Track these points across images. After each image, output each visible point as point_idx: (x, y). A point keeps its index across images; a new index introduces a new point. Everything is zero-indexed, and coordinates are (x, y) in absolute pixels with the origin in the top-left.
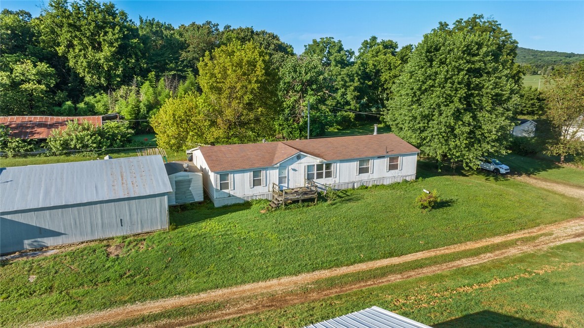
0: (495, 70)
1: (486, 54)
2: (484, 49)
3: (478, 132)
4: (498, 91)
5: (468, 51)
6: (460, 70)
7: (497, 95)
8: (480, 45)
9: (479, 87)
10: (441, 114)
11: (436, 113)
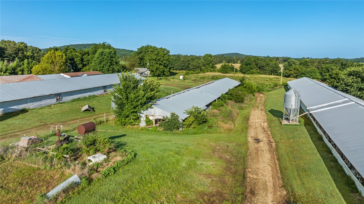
0: (115, 57)
1: (113, 54)
2: (112, 53)
3: (114, 70)
4: (116, 61)
5: (109, 53)
6: (109, 57)
7: (116, 62)
8: (111, 52)
9: (112, 60)
10: (106, 66)
11: (105, 66)
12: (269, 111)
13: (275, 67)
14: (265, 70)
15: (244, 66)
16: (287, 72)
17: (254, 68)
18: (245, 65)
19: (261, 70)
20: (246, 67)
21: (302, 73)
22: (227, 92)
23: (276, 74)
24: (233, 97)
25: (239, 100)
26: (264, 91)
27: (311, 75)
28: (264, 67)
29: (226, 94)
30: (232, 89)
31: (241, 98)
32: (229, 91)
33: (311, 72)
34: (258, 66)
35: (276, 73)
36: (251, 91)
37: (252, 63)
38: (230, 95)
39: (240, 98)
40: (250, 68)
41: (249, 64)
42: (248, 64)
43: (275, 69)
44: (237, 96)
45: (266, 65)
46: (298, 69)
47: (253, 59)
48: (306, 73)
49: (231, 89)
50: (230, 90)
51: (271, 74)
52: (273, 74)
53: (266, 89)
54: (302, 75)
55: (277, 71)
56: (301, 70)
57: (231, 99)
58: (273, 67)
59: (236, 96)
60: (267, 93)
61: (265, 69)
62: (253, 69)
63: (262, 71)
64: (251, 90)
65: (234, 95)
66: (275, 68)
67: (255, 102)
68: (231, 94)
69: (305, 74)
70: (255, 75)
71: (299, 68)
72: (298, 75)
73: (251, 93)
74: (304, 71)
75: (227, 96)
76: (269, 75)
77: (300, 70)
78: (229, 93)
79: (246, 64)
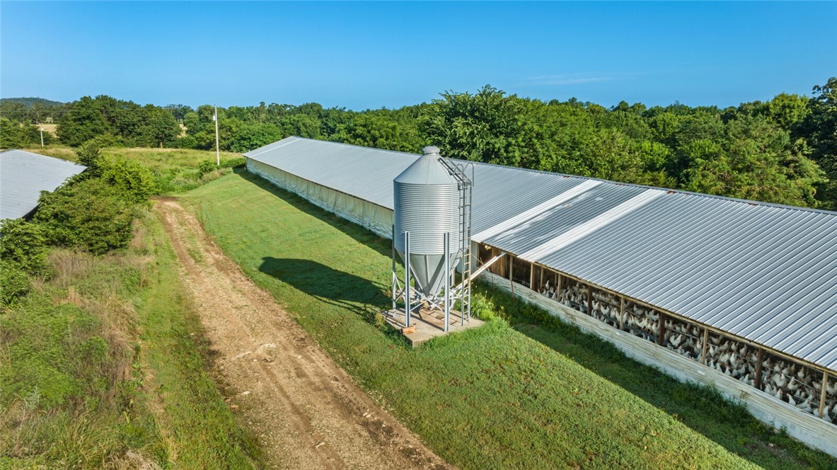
12: (262, 269)
13: (166, 126)
14: (140, 134)
15: (74, 125)
16: (202, 136)
17: (107, 129)
18: (75, 120)
19: (127, 135)
20: (81, 127)
21: (240, 136)
22: (36, 210)
23: (171, 144)
24: (72, 228)
25: (109, 237)
26: (173, 190)
27: (264, 140)
28: (136, 127)
29: (29, 217)
30: (60, 192)
31: (118, 230)
32: (42, 200)
33: (263, 135)
34: (118, 125)
35: (171, 141)
36: (136, 194)
37: (98, 115)
38: (52, 221)
39: (111, 227)
40: (93, 130)
41: (88, 118)
42: (84, 118)
43: (167, 132)
44: (97, 224)
45: (139, 121)
46: (231, 128)
47: (97, 105)
48: (252, 137)
49: (51, 191)
50: (45, 198)
51: (156, 144)
52: (161, 144)
53: (178, 183)
54: (242, 142)
55: (172, 136)
56: (238, 129)
57: (63, 242)
58: (160, 124)
59: (91, 224)
60: (186, 195)
61: (139, 130)
62: (101, 132)
63: (130, 137)
64: (136, 191)
65: (79, 219)
66: (165, 128)
67: (168, 235)
68: (55, 216)
69: (250, 138)
70: (113, 148)
71: (232, 126)
72: (232, 144)
73: (137, 202)
74: (245, 132)
75: (35, 227)
76: (152, 147)
77: (234, 129)
78: (48, 211)
79: (79, 120)
